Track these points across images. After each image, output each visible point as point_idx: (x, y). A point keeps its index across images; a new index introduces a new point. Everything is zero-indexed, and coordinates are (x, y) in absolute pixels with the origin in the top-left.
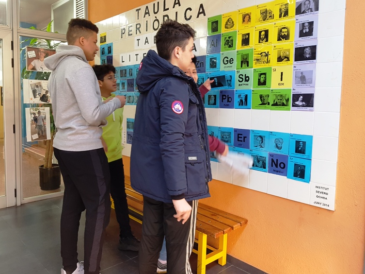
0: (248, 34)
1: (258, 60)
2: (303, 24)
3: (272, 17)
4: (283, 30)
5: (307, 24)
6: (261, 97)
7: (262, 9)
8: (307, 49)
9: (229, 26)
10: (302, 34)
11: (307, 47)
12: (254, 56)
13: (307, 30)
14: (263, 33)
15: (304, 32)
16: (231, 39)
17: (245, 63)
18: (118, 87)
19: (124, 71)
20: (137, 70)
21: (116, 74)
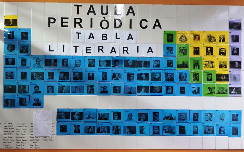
0: (199, 48)
1: (206, 65)
2: (234, 48)
3: (215, 40)
4: (222, 49)
5: (235, 49)
6: (209, 88)
7: (208, 34)
8: (237, 62)
9: (182, 40)
10: (233, 54)
11: (236, 61)
12: (203, 62)
13: (236, 52)
14: (209, 49)
15: (234, 52)
16: (185, 49)
17: (196, 66)
18: (40, 77)
19: (53, 61)
20: (77, 61)
21: (38, 63)
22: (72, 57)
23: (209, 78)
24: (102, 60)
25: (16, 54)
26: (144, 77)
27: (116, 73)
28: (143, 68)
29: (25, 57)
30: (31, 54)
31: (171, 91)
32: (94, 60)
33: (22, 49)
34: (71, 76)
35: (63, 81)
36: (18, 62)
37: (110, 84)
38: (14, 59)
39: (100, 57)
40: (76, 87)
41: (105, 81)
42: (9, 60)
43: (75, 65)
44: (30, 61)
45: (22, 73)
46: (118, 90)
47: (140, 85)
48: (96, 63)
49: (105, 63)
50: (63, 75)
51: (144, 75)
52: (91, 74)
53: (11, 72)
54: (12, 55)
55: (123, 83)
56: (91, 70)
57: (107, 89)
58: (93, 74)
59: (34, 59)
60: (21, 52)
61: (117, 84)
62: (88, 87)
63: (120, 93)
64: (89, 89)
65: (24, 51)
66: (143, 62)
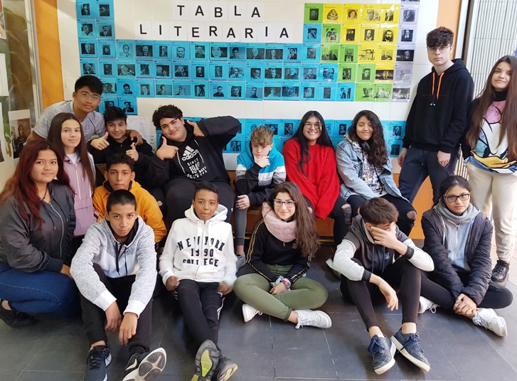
1: (362, 56)
3: (378, 18)
4: (388, 33)
6: (365, 90)
7: (369, 9)
9: (331, 18)
10: (403, 39)
11: (407, 50)
12: (359, 51)
13: (408, 37)
14: (369, 32)
15: (405, 37)
16: (334, 31)
17: (349, 58)
18: (131, 71)
19: (146, 48)
20: (179, 49)
21: (126, 51)
22: (173, 42)
23: (366, 75)
24: (216, 48)
25: (95, 38)
26: (274, 74)
27: (234, 67)
28: (274, 60)
29: (108, 43)
30: (116, 38)
31: (310, 94)
32: (203, 48)
33: (102, 30)
34: (172, 71)
35: (162, 77)
36: (99, 50)
37: (227, 83)
38: (93, 45)
39: (213, 43)
40: (181, 87)
41: (220, 78)
42: (86, 47)
43: (178, 55)
44: (116, 49)
45: (105, 65)
46: (238, 92)
47: (269, 85)
48: (207, 52)
49: (220, 52)
50: (161, 69)
51: (274, 71)
52: (200, 69)
53: (91, 64)
54: (89, 39)
55: (245, 82)
56: (201, 62)
57: (223, 91)
58: (203, 68)
59: (120, 46)
60: (102, 34)
61: (236, 83)
62: (196, 86)
63: (240, 96)
64: (198, 90)
65: (105, 33)
66: (274, 51)
